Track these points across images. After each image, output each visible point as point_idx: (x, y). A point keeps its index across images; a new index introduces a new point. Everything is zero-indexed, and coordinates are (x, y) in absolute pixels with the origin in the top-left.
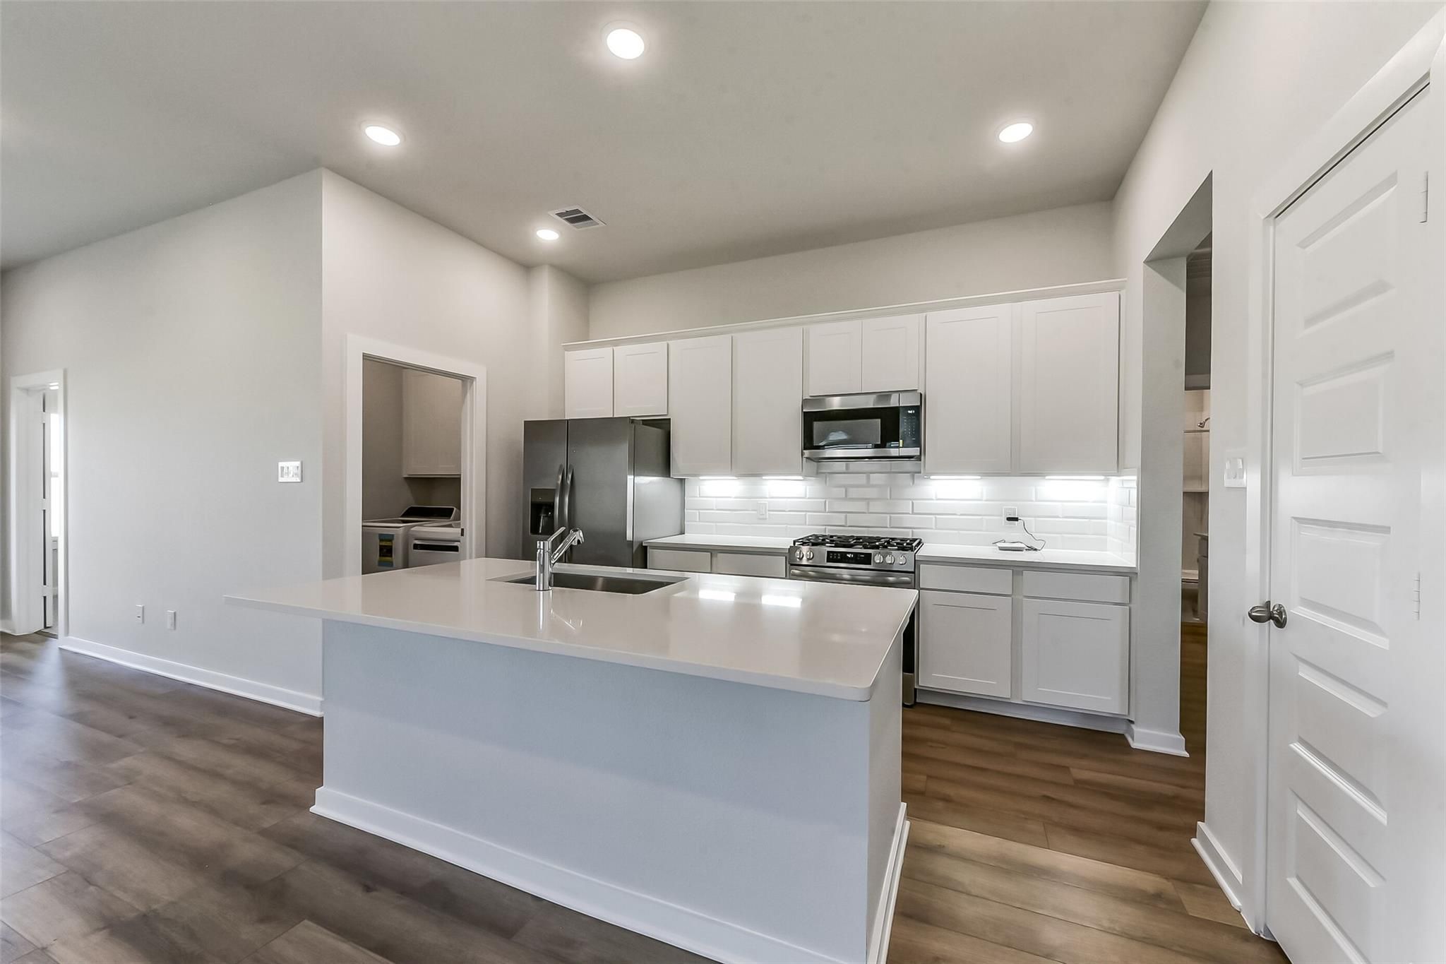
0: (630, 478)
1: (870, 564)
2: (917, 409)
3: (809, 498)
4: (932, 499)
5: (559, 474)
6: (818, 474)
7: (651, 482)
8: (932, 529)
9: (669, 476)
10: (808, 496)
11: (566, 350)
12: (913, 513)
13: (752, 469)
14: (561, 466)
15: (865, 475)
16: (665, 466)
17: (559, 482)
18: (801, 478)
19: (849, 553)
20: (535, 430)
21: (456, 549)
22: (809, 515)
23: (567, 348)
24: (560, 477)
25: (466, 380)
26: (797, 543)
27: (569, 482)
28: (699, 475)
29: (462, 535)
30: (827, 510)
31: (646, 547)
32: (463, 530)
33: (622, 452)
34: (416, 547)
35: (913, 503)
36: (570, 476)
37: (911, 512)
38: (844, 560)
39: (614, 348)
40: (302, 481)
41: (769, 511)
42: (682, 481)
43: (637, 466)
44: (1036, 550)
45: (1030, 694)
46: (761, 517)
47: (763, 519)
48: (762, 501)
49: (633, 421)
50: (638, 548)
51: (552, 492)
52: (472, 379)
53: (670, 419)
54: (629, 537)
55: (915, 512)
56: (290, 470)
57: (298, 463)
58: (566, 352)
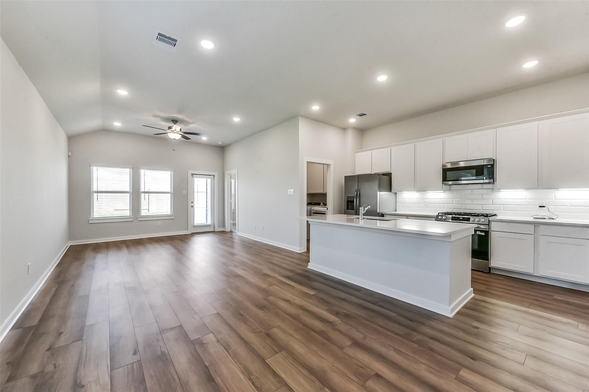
0: (378, 193)
1: (469, 221)
2: (492, 166)
3: (446, 199)
4: (502, 199)
5: (355, 192)
6: (450, 190)
7: (385, 194)
8: (502, 210)
9: (391, 192)
10: (445, 198)
11: (356, 153)
12: (493, 204)
13: (422, 189)
14: (356, 189)
15: (470, 190)
16: (390, 189)
17: (356, 194)
18: (442, 192)
19: (461, 217)
20: (348, 179)
21: (325, 214)
22: (446, 205)
23: (356, 152)
24: (356, 193)
25: (328, 165)
26: (440, 214)
27: (358, 194)
28: (402, 191)
29: (327, 209)
30: (454, 203)
31: (383, 214)
32: (327, 208)
33: (376, 184)
34: (313, 213)
35: (492, 200)
36: (359, 192)
37: (492, 204)
38: (458, 220)
39: (372, 151)
40: (294, 194)
41: (429, 203)
42: (396, 193)
43: (381, 188)
44: (554, 219)
45: (541, 272)
46: (427, 205)
47: (427, 206)
48: (426, 200)
49: (379, 175)
50: (381, 215)
51: (354, 197)
52: (330, 165)
53: (391, 173)
54: (378, 211)
55: (493, 203)
56: (291, 191)
57: (293, 190)
58: (356, 154)
